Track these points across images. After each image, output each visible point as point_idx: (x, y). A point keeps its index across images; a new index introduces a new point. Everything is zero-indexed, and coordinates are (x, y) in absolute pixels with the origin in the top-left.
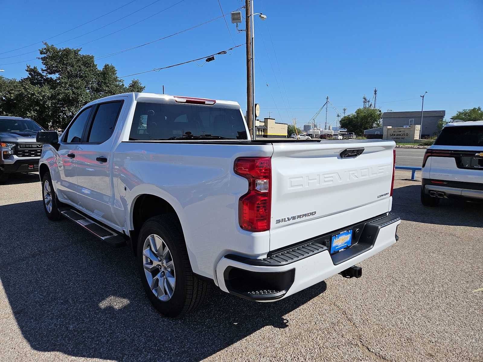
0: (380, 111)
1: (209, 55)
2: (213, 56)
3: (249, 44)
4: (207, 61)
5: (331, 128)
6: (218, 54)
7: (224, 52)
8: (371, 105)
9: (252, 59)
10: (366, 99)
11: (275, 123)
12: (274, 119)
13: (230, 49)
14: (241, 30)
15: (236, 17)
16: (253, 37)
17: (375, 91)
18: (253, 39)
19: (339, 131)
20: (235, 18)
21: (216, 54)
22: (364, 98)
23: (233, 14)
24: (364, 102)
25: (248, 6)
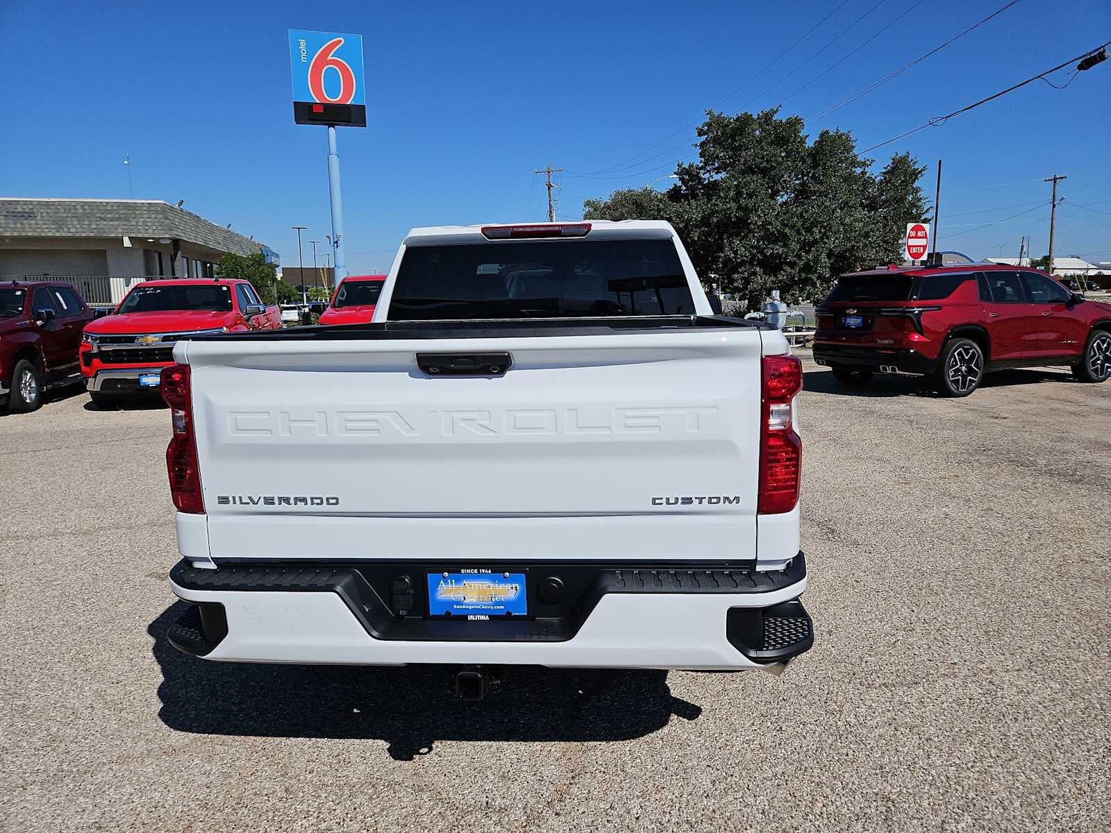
1: (1089, 49)
2: (1102, 49)
4: (1081, 67)
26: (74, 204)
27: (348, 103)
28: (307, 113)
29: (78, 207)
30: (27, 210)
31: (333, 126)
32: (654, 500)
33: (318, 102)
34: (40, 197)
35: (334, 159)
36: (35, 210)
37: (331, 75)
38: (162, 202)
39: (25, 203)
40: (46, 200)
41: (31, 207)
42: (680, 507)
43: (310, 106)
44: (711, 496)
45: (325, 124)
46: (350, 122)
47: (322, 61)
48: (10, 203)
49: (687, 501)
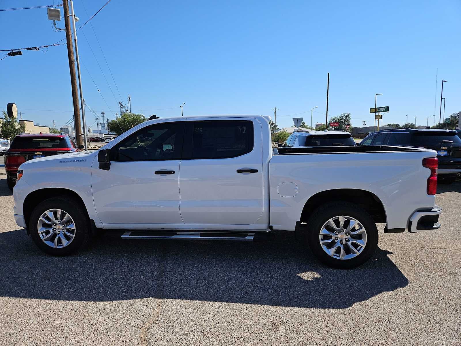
0: (144, 117)
2: (19, 50)
3: (71, 45)
4: (9, 54)
5: (91, 131)
6: (27, 49)
7: (36, 48)
8: (127, 110)
9: (77, 61)
10: (122, 104)
11: (34, 126)
12: (33, 122)
13: (44, 47)
14: (60, 29)
15: (53, 13)
16: (76, 39)
17: (130, 98)
18: (76, 41)
19: (104, 134)
20: (53, 15)
21: (24, 49)
22: (120, 104)
23: (50, 10)
24: (121, 107)
25: (67, 5)
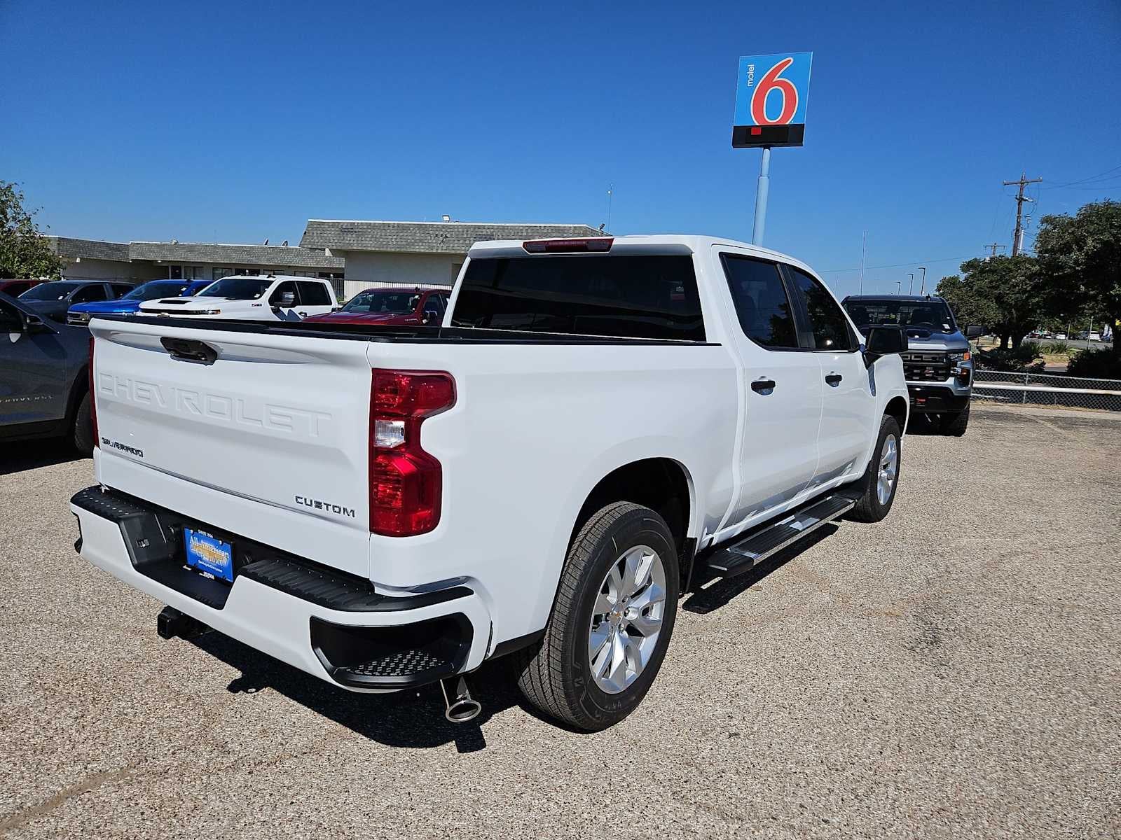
26: (521, 228)
27: (787, 123)
28: (745, 137)
29: (524, 231)
30: (489, 233)
31: (768, 147)
32: (297, 498)
33: (757, 124)
34: (500, 223)
35: (764, 181)
36: (494, 233)
37: (776, 97)
38: (584, 225)
39: (489, 227)
40: (503, 225)
41: (492, 230)
42: (313, 509)
43: (748, 129)
44: (335, 505)
45: (761, 146)
46: (786, 142)
47: (769, 82)
48: (479, 227)
49: (319, 505)
